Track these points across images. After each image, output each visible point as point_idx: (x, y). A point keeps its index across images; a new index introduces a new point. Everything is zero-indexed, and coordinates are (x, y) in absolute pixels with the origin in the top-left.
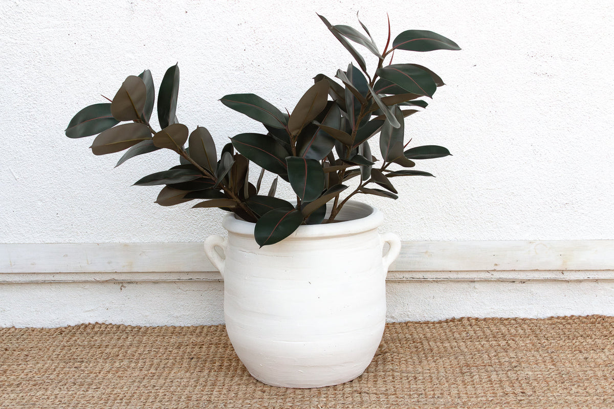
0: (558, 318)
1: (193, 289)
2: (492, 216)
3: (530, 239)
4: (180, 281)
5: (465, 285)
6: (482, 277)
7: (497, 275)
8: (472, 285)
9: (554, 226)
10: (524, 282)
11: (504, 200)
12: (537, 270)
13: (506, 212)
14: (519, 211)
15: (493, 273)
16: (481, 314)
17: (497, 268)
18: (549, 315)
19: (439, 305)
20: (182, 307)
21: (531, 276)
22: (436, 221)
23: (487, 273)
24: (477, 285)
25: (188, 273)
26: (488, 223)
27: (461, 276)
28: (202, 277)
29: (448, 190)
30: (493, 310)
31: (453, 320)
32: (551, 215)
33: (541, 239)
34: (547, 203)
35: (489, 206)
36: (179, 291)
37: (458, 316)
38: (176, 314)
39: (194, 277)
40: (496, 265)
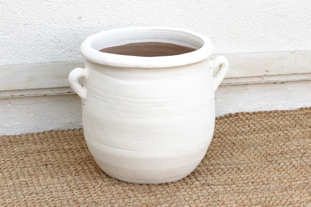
0: (306, 108)
1: (21, 103)
2: (264, 33)
3: (291, 50)
4: (13, 98)
5: (239, 88)
6: (255, 81)
7: (266, 79)
8: (246, 87)
9: (309, 39)
10: (283, 83)
11: (274, 20)
12: (296, 74)
13: (275, 29)
14: (285, 29)
15: (263, 77)
16: (250, 109)
17: (268, 74)
18: (299, 107)
19: (219, 104)
20: (12, 119)
21: (290, 78)
22: (222, 39)
23: (259, 78)
24: (249, 87)
25: (20, 90)
26: (261, 39)
27: (239, 81)
28: (32, 93)
29: (233, 14)
30: (259, 106)
31: (231, 115)
32: (307, 30)
33: (299, 49)
34: (304, 21)
35: (263, 25)
36: (9, 105)
37: (233, 112)
38: (7, 125)
39: (26, 94)
40: (267, 71)
